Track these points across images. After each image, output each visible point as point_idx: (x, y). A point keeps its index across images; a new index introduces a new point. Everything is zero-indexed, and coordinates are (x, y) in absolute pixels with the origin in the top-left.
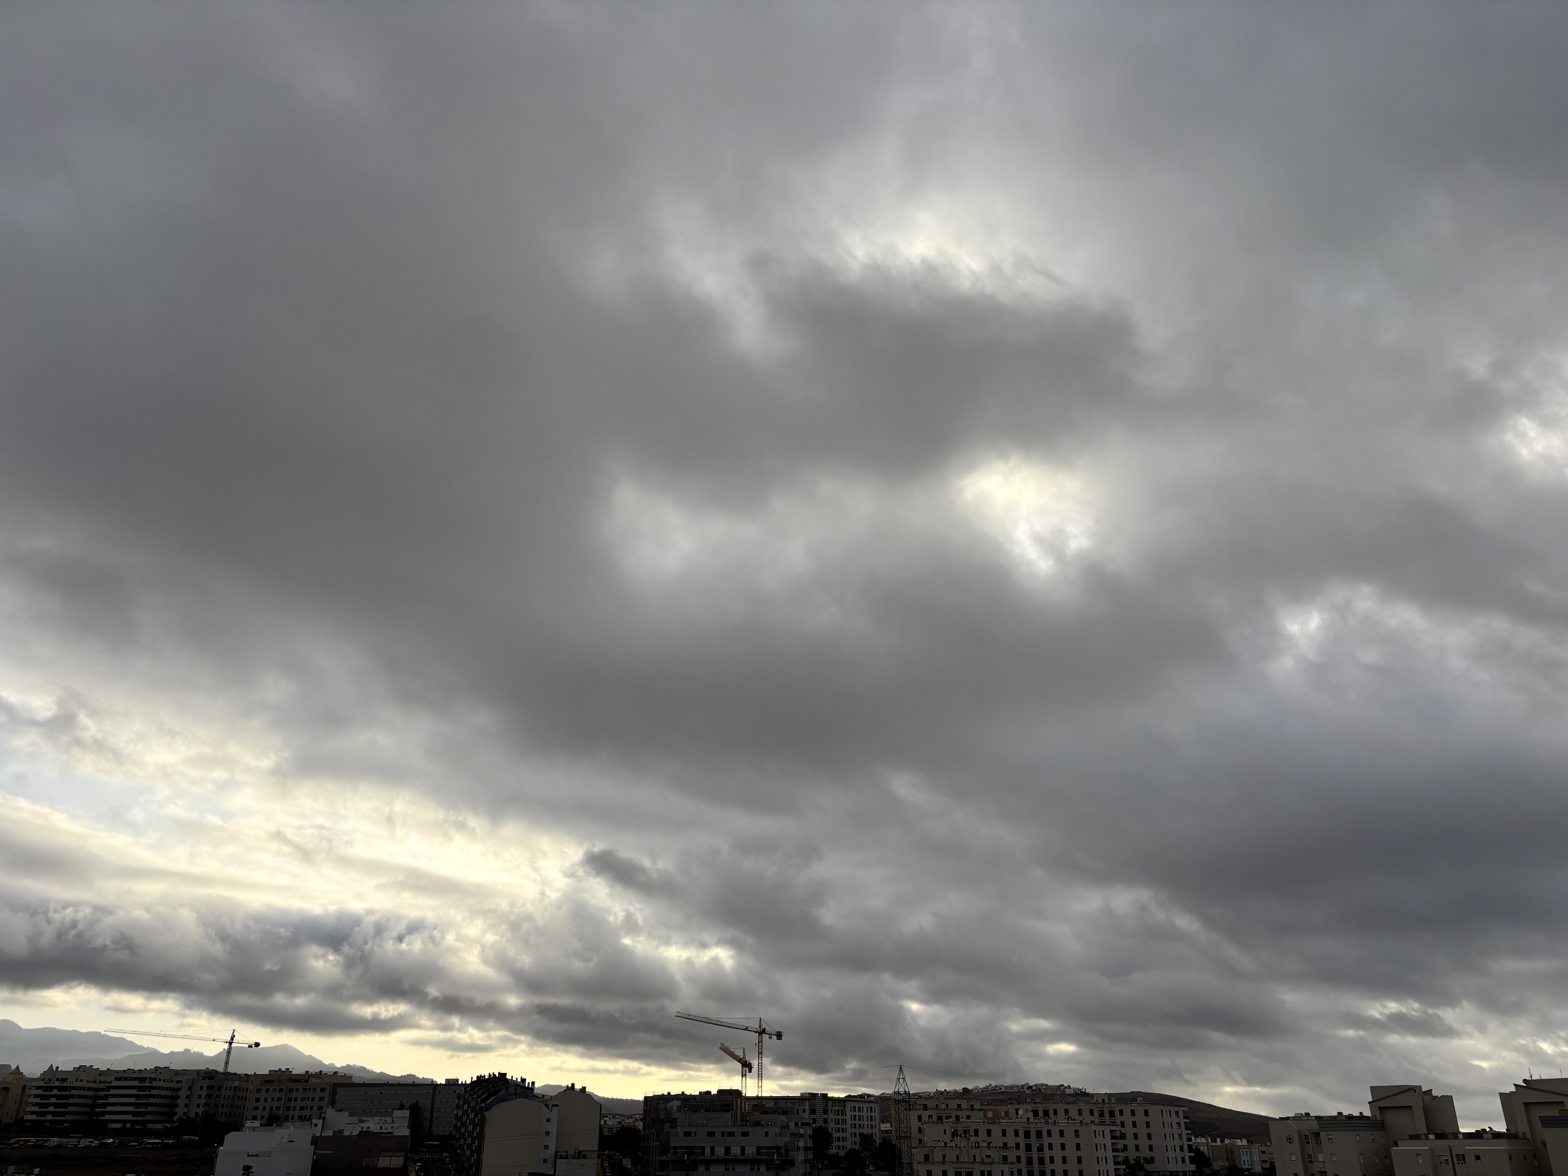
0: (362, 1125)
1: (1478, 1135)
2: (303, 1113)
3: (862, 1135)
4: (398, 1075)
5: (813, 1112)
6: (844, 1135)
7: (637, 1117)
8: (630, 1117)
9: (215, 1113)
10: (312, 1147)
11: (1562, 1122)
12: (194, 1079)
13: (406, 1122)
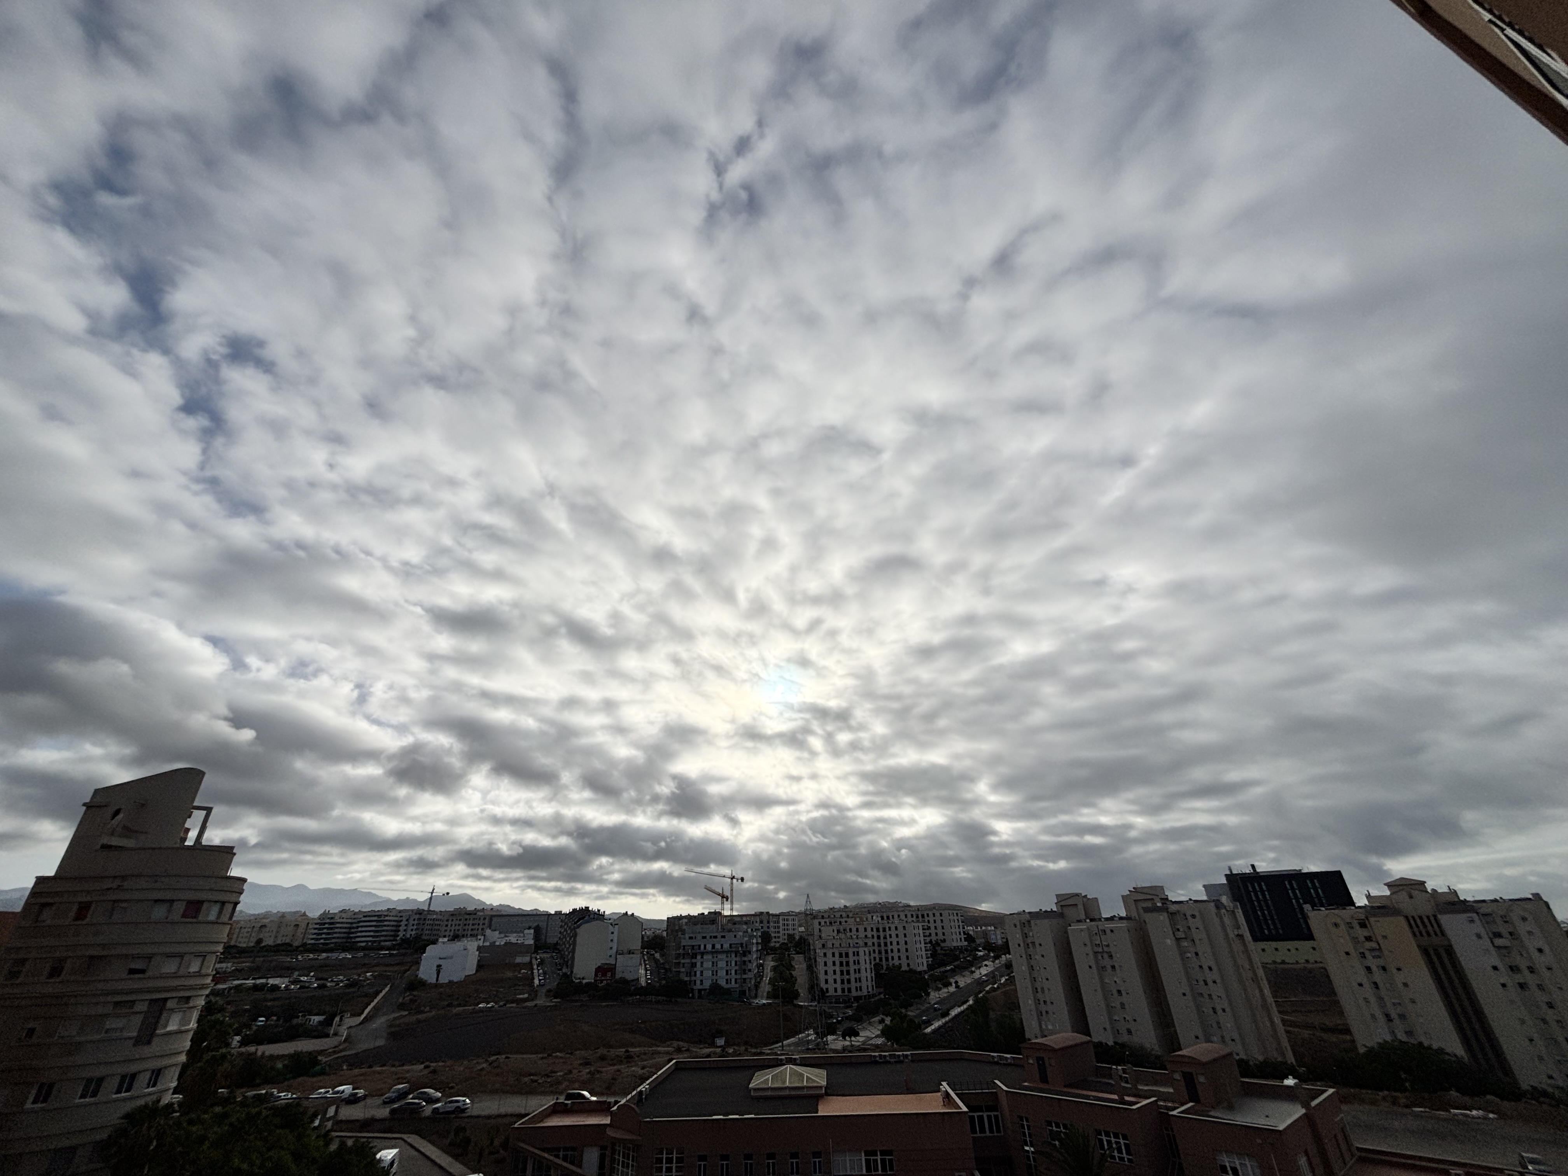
0: (507, 938)
1: (1112, 919)
2: (473, 933)
3: (789, 935)
4: (529, 909)
5: (761, 922)
6: (779, 935)
7: (663, 929)
8: (659, 930)
9: (422, 934)
10: (477, 953)
11: (1155, 909)
12: (410, 916)
13: (532, 936)
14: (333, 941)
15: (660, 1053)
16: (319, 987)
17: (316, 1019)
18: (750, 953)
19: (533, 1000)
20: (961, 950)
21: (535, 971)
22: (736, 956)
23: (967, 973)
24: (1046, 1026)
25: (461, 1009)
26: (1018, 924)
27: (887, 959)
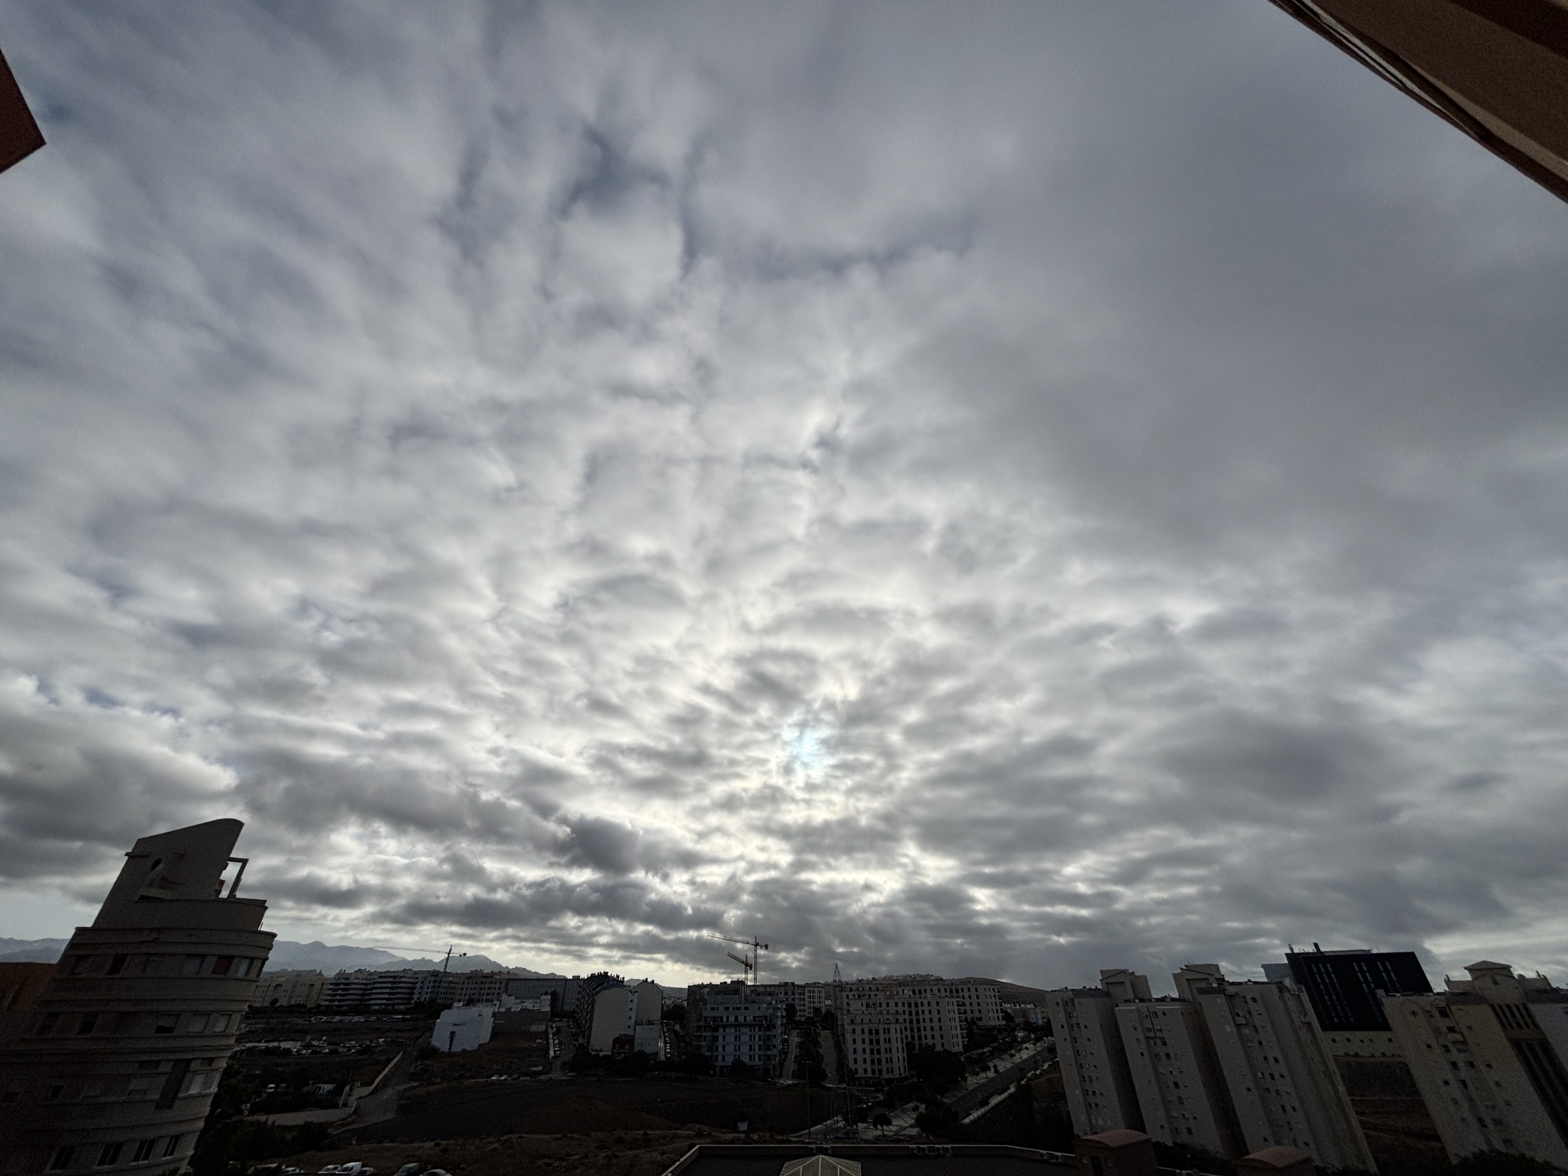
0: (523, 1004)
1: (1163, 1000)
2: (488, 997)
3: (815, 1008)
4: (545, 973)
5: (786, 994)
6: (804, 1008)
7: (684, 998)
8: (679, 999)
9: (436, 998)
10: (493, 1019)
11: (1209, 991)
12: (426, 977)
13: (548, 1003)
14: (348, 1003)
15: (680, 1137)
16: (332, 1052)
17: (327, 1087)
18: (774, 1027)
19: (547, 1073)
20: (999, 1030)
21: (551, 1041)
22: (760, 1030)
23: (1006, 1056)
24: (1097, 1121)
25: (474, 1081)
26: (1060, 1001)
27: (920, 1038)
